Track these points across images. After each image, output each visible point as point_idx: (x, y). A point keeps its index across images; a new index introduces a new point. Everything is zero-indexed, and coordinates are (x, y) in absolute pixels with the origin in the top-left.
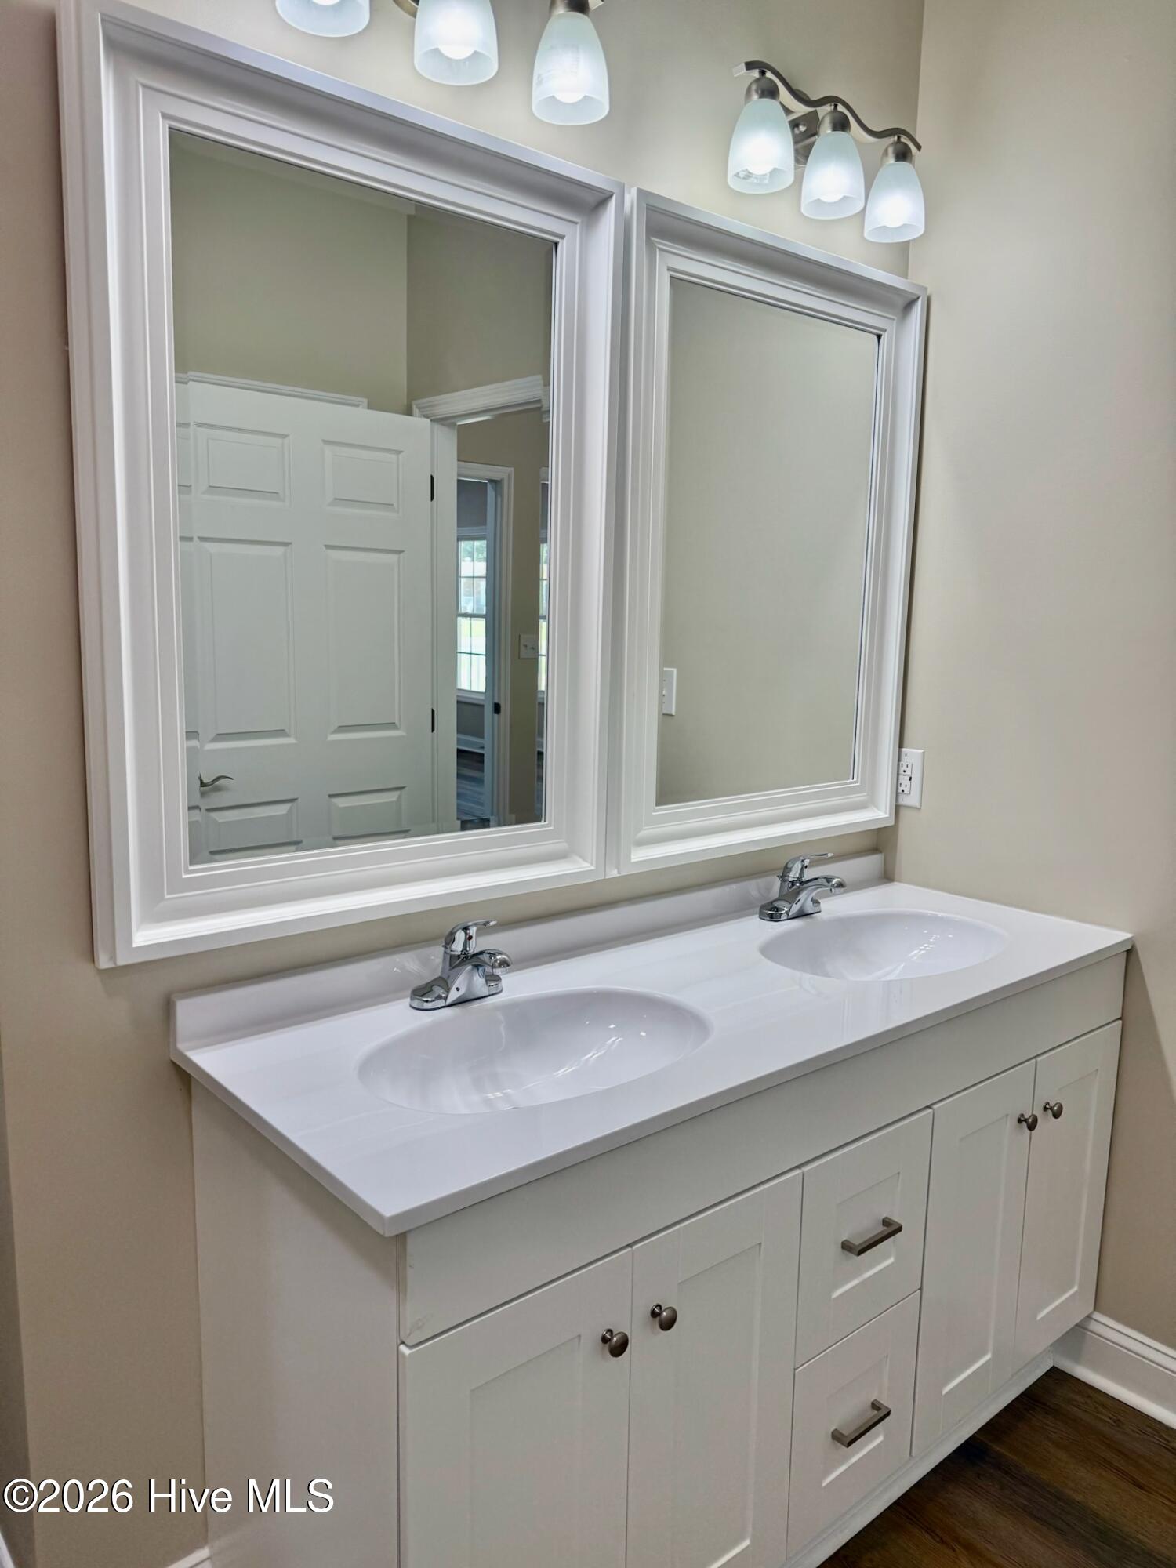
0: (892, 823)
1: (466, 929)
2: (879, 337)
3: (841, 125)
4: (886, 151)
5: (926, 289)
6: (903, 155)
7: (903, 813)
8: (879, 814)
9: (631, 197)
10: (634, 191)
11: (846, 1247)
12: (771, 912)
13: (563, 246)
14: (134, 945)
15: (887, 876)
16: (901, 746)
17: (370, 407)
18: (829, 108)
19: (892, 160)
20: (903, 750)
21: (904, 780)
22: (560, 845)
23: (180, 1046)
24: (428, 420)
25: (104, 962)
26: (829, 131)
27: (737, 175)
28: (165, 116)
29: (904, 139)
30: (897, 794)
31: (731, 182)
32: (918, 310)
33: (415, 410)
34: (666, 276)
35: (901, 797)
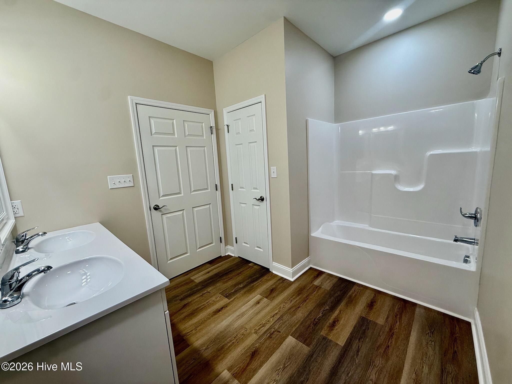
7: (17, 218)
16: (11, 201)
21: (15, 210)
35: (16, 215)
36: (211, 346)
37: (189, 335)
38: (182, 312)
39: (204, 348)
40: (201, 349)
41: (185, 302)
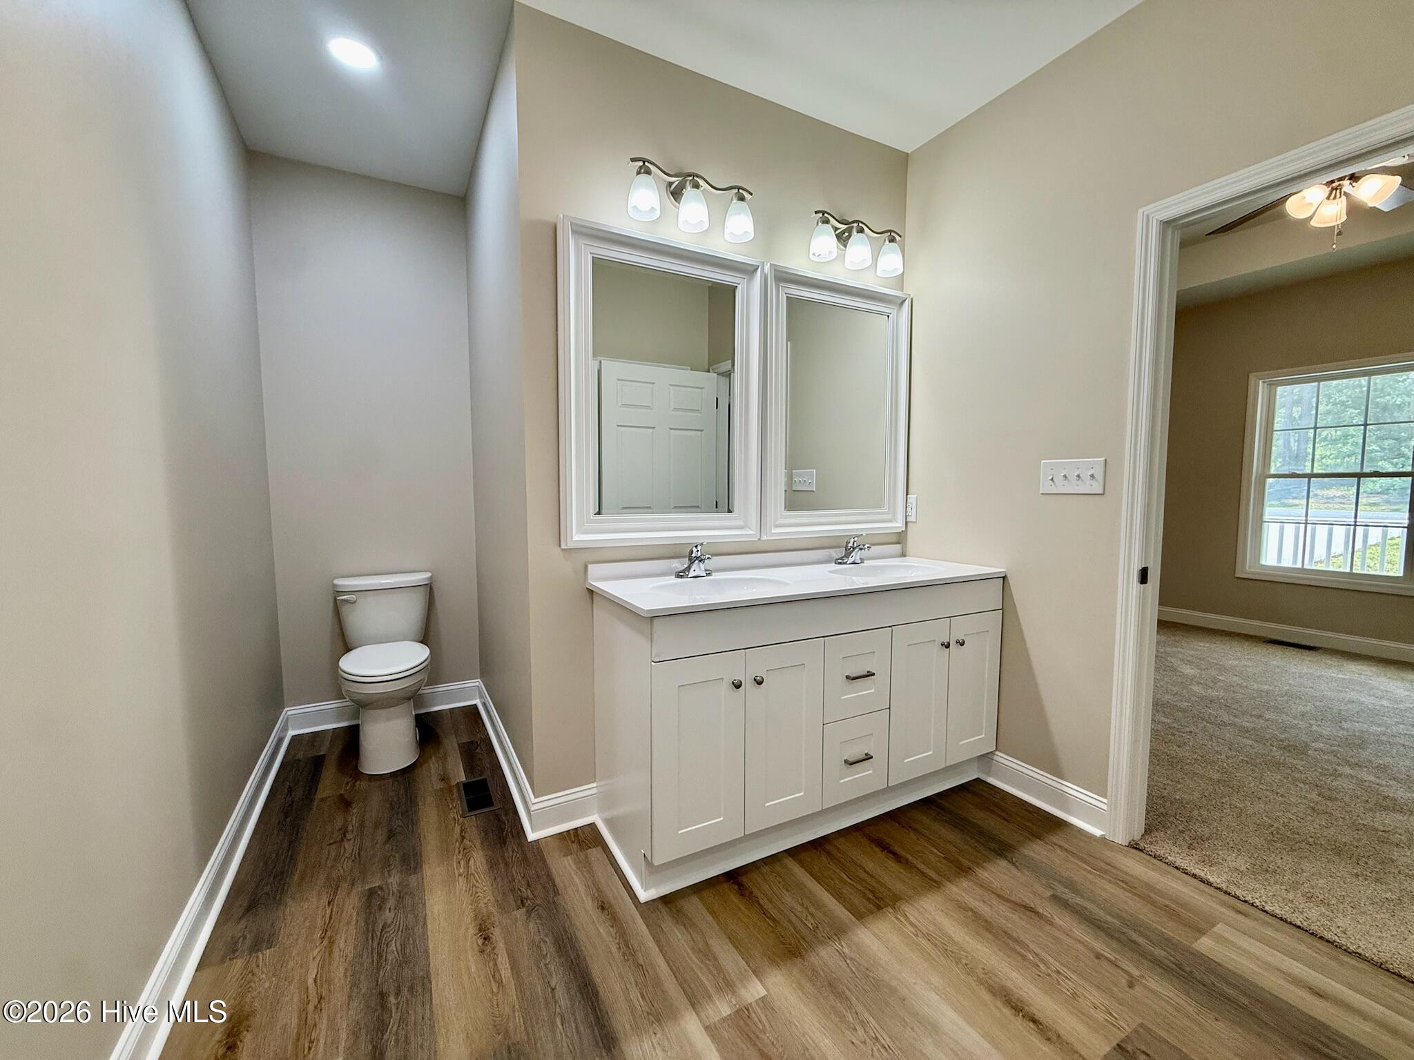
0: (904, 529)
1: (696, 547)
2: (888, 316)
3: (861, 231)
4: (885, 240)
5: (910, 295)
6: (892, 240)
7: (909, 525)
8: (899, 525)
9: (767, 267)
10: (769, 264)
11: (847, 677)
12: (840, 561)
13: (739, 287)
14: (574, 539)
15: (903, 555)
16: (907, 495)
17: (691, 370)
18: (855, 225)
19: (887, 242)
20: (909, 496)
21: (909, 509)
22: (741, 523)
23: (589, 581)
24: (716, 374)
25: (563, 546)
26: (855, 234)
27: (814, 254)
28: (591, 253)
29: (893, 234)
30: (906, 516)
31: (812, 257)
32: (907, 304)
33: (711, 371)
34: (785, 296)
35: (908, 517)
36: (850, 966)
37: (897, 918)
38: (995, 901)
39: (846, 951)
40: (843, 943)
41: (1048, 909)
